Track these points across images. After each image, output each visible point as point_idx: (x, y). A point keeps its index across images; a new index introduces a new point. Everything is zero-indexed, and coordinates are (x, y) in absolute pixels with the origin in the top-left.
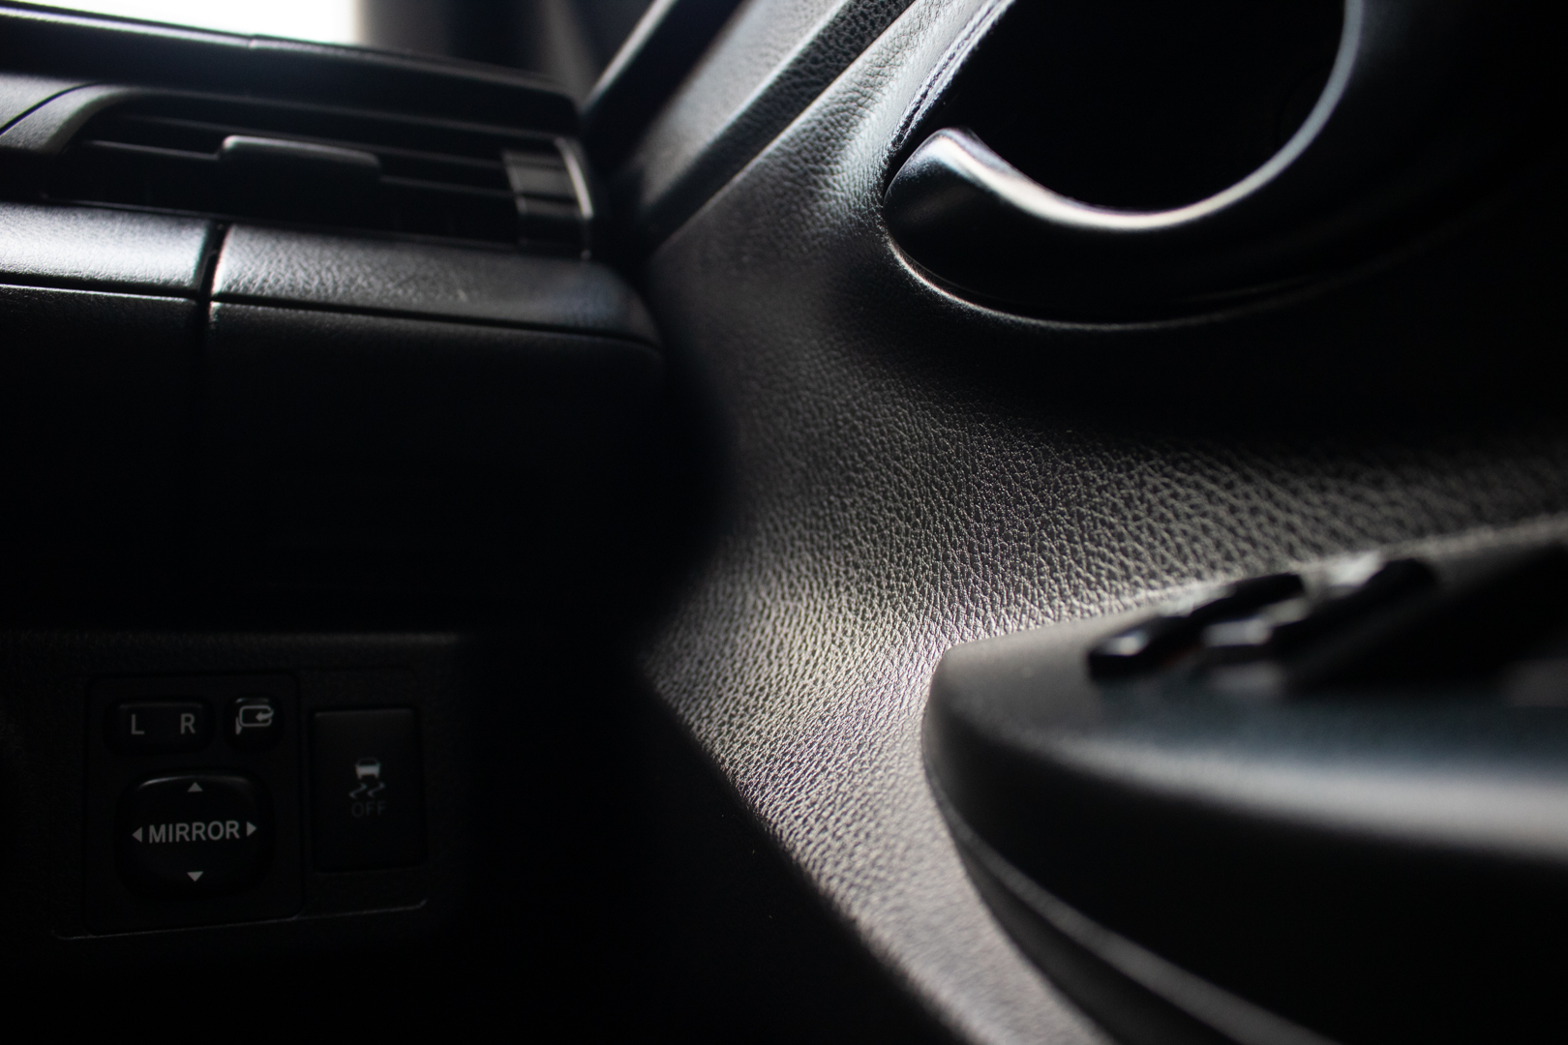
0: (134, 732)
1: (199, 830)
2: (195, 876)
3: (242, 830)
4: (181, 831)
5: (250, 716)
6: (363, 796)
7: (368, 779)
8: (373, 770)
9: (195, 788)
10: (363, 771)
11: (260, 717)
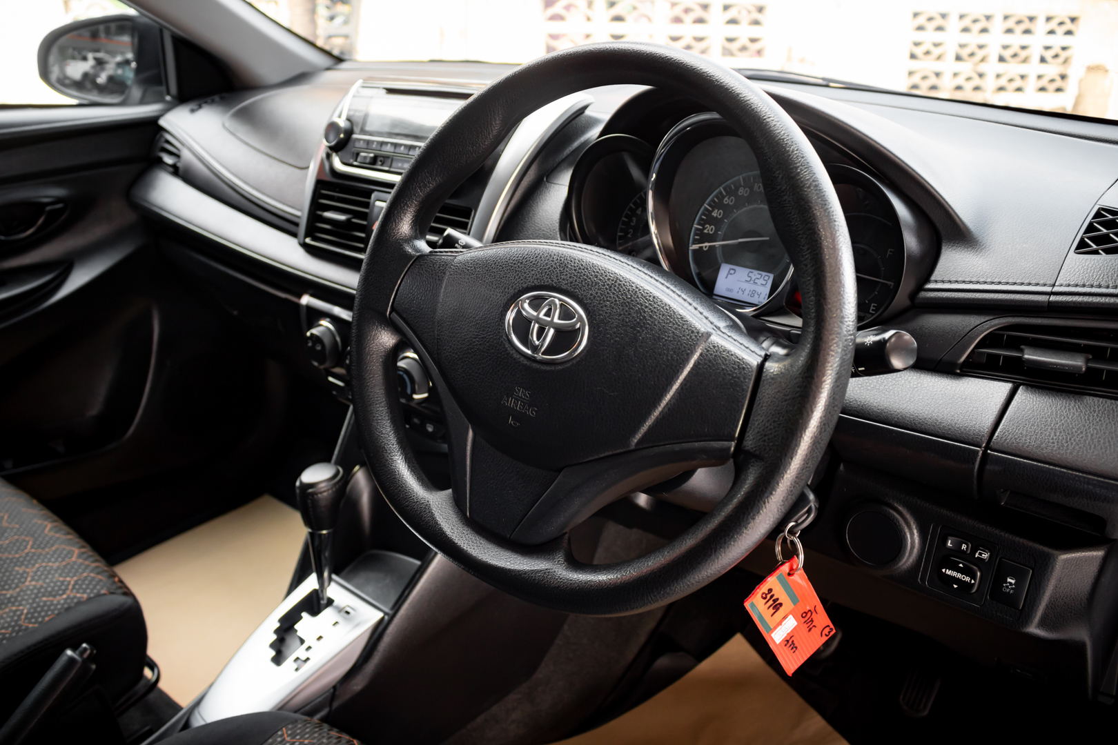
0: (949, 545)
1: (959, 576)
2: (955, 586)
3: (971, 581)
4: (954, 574)
5: (980, 554)
6: (1007, 587)
7: (1011, 583)
8: (1013, 581)
9: (961, 565)
10: (1009, 580)
11: (983, 555)
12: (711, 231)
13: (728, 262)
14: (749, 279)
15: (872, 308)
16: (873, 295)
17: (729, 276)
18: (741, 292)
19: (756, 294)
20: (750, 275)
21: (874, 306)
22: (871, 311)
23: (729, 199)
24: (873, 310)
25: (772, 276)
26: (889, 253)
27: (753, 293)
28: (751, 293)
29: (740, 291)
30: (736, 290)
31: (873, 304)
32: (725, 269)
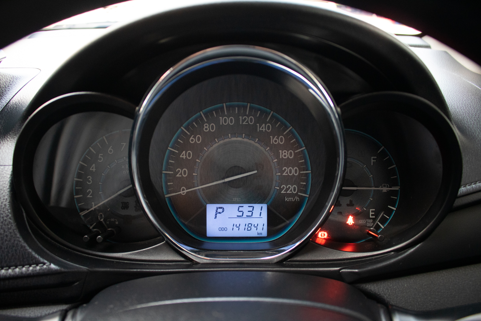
12: (185, 174)
13: (213, 201)
14: (241, 214)
15: (371, 213)
16: (369, 201)
17: (218, 215)
18: (236, 229)
19: (253, 227)
20: (241, 209)
21: (372, 212)
22: (371, 217)
23: (195, 137)
24: (372, 215)
25: (265, 206)
26: (372, 161)
27: (249, 226)
28: (247, 227)
29: (235, 227)
30: (230, 227)
31: (371, 210)
32: (211, 209)
